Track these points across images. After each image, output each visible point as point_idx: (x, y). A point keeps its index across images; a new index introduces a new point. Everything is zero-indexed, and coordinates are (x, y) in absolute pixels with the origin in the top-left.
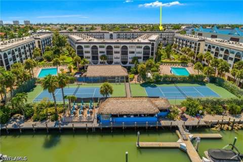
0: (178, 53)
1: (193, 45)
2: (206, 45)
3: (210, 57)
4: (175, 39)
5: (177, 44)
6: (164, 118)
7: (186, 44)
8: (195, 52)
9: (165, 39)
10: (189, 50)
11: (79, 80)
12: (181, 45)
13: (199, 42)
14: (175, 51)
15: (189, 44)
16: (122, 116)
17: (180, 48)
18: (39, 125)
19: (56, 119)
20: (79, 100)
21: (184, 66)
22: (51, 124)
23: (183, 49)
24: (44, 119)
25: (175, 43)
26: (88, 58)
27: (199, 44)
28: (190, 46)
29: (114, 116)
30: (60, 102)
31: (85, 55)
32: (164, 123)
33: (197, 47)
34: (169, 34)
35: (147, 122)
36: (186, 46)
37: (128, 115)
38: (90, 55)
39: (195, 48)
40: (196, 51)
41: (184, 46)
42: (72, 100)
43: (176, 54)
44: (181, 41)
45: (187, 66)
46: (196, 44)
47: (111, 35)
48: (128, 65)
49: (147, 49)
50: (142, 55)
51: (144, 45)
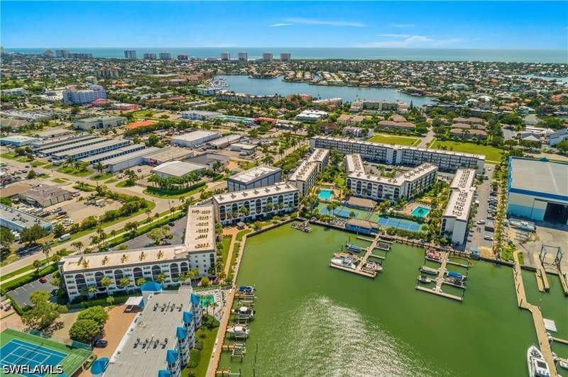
6: (374, 232)
11: (344, 205)
16: (355, 226)
18: (322, 223)
19: (329, 222)
20: (340, 217)
22: (327, 224)
24: (324, 221)
26: (354, 188)
29: (352, 226)
30: (332, 215)
31: (352, 186)
32: (372, 233)
35: (364, 231)
37: (358, 227)
38: (356, 187)
42: (337, 216)
47: (395, 152)
48: (382, 199)
49: (397, 190)
50: (393, 194)
51: (395, 187)
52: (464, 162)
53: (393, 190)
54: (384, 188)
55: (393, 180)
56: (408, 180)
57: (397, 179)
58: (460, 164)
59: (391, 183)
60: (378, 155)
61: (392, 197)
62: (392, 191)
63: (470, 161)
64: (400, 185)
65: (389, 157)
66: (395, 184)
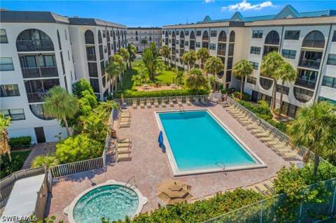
0: (173, 66)
1: (214, 41)
2: (257, 35)
4: (164, 37)
5: (170, 45)
7: (192, 43)
8: (223, 59)
9: (144, 42)
10: (204, 56)
12: (178, 47)
13: (231, 29)
14: (166, 63)
15: (199, 39)
17: (178, 56)
21: (200, 104)
23: (185, 55)
25: (164, 44)
27: (233, 34)
28: (206, 45)
33: (228, 43)
34: (152, 31)
36: (192, 48)
39: (222, 46)
40: (226, 57)
41: (187, 48)
43: (170, 69)
44: (178, 38)
45: (209, 104)
52: (143, 37)
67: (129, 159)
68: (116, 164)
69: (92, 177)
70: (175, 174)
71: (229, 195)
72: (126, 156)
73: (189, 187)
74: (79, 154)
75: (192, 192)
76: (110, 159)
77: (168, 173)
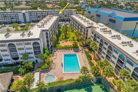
1: (83, 30)
2: (93, 33)
3: (96, 47)
4: (71, 19)
5: (73, 23)
12: (75, 25)
13: (86, 29)
15: (80, 27)
21: (76, 51)
33: (86, 33)
39: (84, 33)
40: (85, 36)
41: (77, 28)
44: (75, 22)
45: (78, 52)
46: (84, 30)
47: (24, 14)
48: (20, 60)
49: (36, 44)
50: (32, 51)
51: (32, 42)
52: (65, 14)
53: (31, 46)
54: (17, 47)
55: (26, 33)
56: (43, 29)
57: (32, 31)
58: (64, 16)
59: (26, 37)
60: (12, 18)
61: (33, 55)
62: (30, 48)
63: (68, 13)
64: (38, 37)
65: (21, 19)
66: (31, 37)
67: (55, 69)
68: (52, 70)
69: (47, 73)
70: (63, 73)
71: (69, 79)
72: (54, 68)
73: (63, 77)
74: (45, 68)
75: (63, 78)
76: (51, 69)
77: (62, 73)
